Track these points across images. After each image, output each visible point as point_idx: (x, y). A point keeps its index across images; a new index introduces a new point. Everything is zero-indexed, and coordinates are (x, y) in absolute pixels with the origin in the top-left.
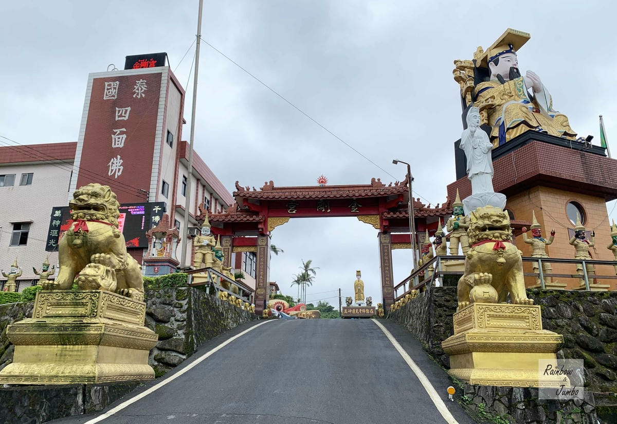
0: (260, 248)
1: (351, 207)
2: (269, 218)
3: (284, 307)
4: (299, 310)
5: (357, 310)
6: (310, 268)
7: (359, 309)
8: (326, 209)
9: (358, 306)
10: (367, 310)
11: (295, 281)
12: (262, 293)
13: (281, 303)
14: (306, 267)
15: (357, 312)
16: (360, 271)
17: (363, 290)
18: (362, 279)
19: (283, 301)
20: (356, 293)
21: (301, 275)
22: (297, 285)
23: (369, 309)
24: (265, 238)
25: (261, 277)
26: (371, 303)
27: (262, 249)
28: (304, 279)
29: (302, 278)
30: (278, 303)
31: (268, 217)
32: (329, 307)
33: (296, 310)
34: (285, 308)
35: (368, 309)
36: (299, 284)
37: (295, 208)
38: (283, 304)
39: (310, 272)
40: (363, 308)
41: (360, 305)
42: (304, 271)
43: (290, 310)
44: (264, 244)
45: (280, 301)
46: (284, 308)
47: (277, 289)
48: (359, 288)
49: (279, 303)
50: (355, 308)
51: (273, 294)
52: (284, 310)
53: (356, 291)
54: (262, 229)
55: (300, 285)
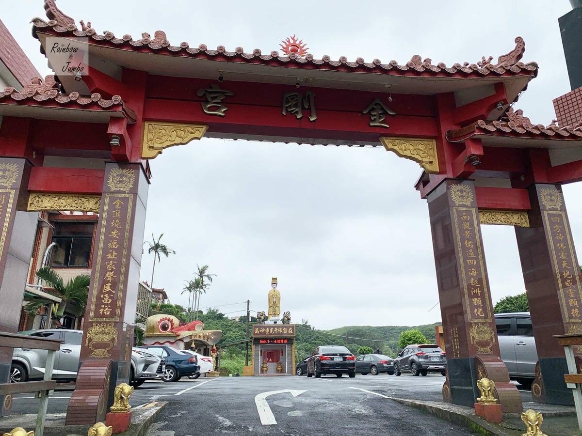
0: (112, 200)
1: (369, 113)
2: (147, 124)
3: (172, 324)
4: (194, 330)
5: (272, 329)
6: (206, 274)
7: (274, 327)
8: (307, 112)
9: (272, 323)
10: (285, 330)
11: (187, 288)
12: (107, 338)
13: (169, 320)
14: (202, 272)
15: (271, 331)
16: (276, 279)
17: (279, 302)
18: (278, 288)
19: (172, 317)
20: (270, 307)
21: (194, 281)
22: (188, 292)
23: (288, 328)
24: (128, 173)
25: (108, 288)
26: (289, 319)
27: (118, 202)
28: (197, 285)
29: (195, 285)
30: (163, 319)
31: (145, 120)
32: (219, 314)
33: (189, 330)
34: (175, 326)
35: (286, 327)
36: (190, 291)
37: (224, 103)
38: (171, 321)
39: (205, 279)
40: (278, 327)
41: (275, 323)
42: (197, 277)
43: (180, 330)
44: (127, 189)
45: (168, 316)
46: (172, 326)
47: (165, 297)
48: (275, 300)
49: (166, 319)
50: (270, 327)
51: (160, 304)
52: (172, 329)
53: (270, 303)
54: (121, 138)
55: (192, 292)
